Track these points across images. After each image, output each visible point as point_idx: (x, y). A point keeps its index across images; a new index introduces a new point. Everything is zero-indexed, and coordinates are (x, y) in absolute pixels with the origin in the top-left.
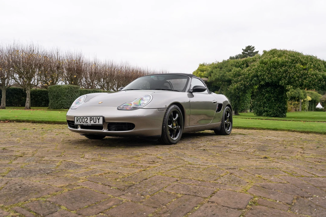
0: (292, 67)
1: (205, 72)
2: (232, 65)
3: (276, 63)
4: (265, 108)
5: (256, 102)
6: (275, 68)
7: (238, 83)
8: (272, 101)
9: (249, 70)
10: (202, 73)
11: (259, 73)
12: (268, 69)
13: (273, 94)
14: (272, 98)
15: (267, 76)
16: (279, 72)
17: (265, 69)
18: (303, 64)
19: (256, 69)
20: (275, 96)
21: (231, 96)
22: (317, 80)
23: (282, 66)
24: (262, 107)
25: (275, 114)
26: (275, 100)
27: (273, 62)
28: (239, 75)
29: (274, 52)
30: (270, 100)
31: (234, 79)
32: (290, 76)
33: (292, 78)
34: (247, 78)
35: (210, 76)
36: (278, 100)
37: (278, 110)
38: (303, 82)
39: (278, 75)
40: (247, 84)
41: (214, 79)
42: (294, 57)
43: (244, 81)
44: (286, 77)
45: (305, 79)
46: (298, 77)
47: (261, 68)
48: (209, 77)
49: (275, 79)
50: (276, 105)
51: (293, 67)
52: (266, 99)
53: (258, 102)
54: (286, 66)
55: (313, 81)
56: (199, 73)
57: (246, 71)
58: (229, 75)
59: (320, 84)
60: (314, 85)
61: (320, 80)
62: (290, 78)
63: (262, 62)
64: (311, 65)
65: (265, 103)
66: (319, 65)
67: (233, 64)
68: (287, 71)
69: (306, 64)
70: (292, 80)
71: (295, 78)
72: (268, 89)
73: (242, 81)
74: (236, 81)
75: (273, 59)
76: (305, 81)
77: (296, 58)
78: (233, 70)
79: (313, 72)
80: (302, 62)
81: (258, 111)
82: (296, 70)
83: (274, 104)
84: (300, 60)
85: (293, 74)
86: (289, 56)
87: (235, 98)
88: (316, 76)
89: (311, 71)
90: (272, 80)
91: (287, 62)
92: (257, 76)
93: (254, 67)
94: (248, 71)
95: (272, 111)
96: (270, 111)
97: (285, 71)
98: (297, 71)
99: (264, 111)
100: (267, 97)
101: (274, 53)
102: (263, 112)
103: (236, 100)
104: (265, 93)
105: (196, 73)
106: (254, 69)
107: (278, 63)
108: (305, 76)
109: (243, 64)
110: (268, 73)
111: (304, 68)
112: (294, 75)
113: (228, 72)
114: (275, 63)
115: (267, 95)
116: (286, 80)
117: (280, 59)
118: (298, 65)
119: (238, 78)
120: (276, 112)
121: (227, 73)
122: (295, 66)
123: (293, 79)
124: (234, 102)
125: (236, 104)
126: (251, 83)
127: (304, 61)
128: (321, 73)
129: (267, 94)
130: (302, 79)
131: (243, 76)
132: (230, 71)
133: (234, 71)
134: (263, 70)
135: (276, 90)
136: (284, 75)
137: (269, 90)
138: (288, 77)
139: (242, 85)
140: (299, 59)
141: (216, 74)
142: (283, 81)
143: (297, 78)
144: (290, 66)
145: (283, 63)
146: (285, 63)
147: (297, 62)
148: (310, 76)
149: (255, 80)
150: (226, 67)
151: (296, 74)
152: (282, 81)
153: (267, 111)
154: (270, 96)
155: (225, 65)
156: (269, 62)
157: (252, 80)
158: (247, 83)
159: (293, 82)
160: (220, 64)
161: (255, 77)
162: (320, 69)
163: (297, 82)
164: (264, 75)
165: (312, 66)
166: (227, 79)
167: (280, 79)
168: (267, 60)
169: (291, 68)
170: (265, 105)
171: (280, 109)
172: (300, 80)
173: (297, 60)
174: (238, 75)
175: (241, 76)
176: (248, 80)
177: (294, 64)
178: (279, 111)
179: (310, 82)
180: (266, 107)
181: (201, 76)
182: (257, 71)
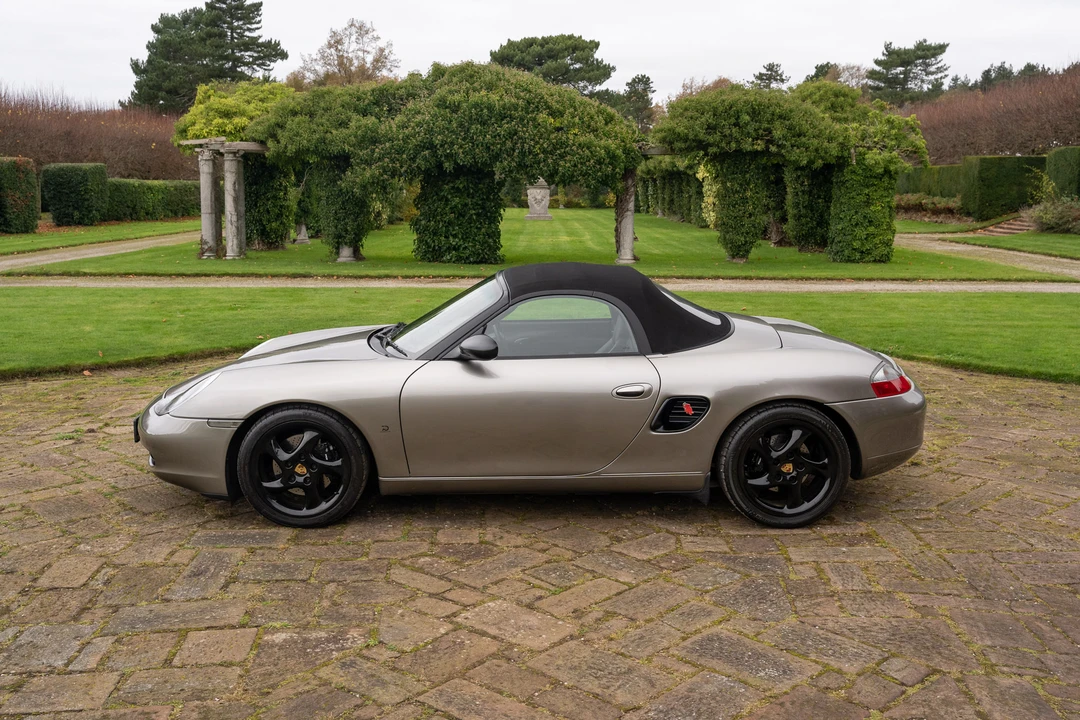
0: (528, 123)
1: (236, 120)
2: (343, 106)
3: (485, 111)
4: (451, 238)
5: (423, 222)
6: (483, 123)
7: (373, 167)
8: (470, 218)
9: (404, 126)
10: (226, 121)
11: (438, 140)
12: (461, 125)
13: (473, 198)
14: (470, 209)
15: (461, 147)
16: (495, 137)
17: (455, 125)
18: (553, 113)
19: (428, 123)
20: (478, 204)
21: (343, 203)
22: (592, 161)
23: (502, 120)
24: (441, 235)
25: (479, 254)
26: (478, 215)
27: (476, 105)
28: (375, 141)
29: (469, 72)
30: (464, 217)
31: (361, 154)
32: (523, 146)
33: (530, 153)
34: (400, 152)
35: (274, 136)
36: (486, 215)
37: (486, 242)
38: (558, 165)
39: (493, 144)
40: (403, 170)
41: (292, 149)
42: (530, 92)
43: (393, 161)
44: (514, 151)
45: (562, 157)
46: (544, 151)
47: (440, 123)
48: (270, 144)
49: (483, 157)
50: (480, 229)
51: (531, 123)
52: (454, 212)
53: (429, 221)
54: (512, 118)
55: (581, 163)
56: (218, 121)
57: (394, 129)
58: (340, 139)
59: (599, 174)
60: (585, 175)
61: (599, 162)
62: (523, 154)
63: (442, 104)
64: (573, 117)
65: (450, 223)
66: (592, 118)
67: (348, 104)
68: (516, 134)
69: (562, 114)
70: (529, 160)
71: (538, 154)
72: (460, 184)
73: (386, 160)
74: (366, 161)
75: (474, 97)
76: (562, 163)
77: (536, 97)
78: (352, 124)
79: (581, 139)
80: (549, 107)
81: (429, 247)
82: (539, 131)
83: (477, 228)
84: (546, 103)
85: (532, 143)
86: (516, 87)
87: (357, 210)
88: (588, 148)
89: (576, 135)
90: (474, 158)
91: (515, 107)
92: (432, 146)
93: (419, 118)
94: (399, 127)
95: (473, 246)
96: (465, 248)
97: (512, 134)
98: (542, 135)
99: (449, 249)
100: (456, 206)
101: (471, 76)
102: (445, 251)
103: (358, 215)
104: (449, 197)
105: (204, 121)
106: (419, 124)
107: (490, 108)
108: (563, 150)
109: (374, 104)
110: (464, 139)
111: (558, 125)
112: (534, 147)
113: (337, 129)
114: (482, 110)
115: (457, 200)
116: (513, 160)
117: (494, 97)
118: (542, 116)
119: (373, 151)
120: (483, 250)
121: (334, 132)
122: (534, 119)
123: (531, 156)
124: (355, 220)
125: (358, 225)
126: (414, 165)
127: (555, 106)
128: (603, 143)
129: (456, 197)
130: (554, 158)
131: (388, 145)
132: (343, 124)
133: (359, 128)
134: (448, 130)
135: (480, 186)
136: (509, 144)
137: (461, 186)
138: (517, 151)
139: (385, 172)
140: (543, 98)
141: (297, 134)
142: (505, 163)
143: (542, 155)
144: (522, 119)
145: (504, 109)
146: (509, 109)
147: (537, 107)
148: (574, 148)
149: (425, 159)
150: (326, 110)
151: (537, 143)
152: (501, 162)
153: (456, 248)
154: (466, 205)
155: (322, 105)
156: (464, 105)
157: (415, 157)
158: (401, 167)
159: (531, 166)
160: (305, 101)
161: (424, 147)
162: (597, 131)
163: (541, 165)
164: (452, 144)
165: (577, 120)
166: (335, 149)
167: (496, 157)
168: (457, 97)
169: (524, 126)
170: (451, 229)
171: (491, 240)
172: (550, 161)
173: (539, 102)
174: (371, 139)
175: (380, 143)
176: (404, 156)
177: (533, 112)
178: (489, 246)
179: (575, 166)
180: (455, 236)
181: (224, 131)
182: (430, 131)
